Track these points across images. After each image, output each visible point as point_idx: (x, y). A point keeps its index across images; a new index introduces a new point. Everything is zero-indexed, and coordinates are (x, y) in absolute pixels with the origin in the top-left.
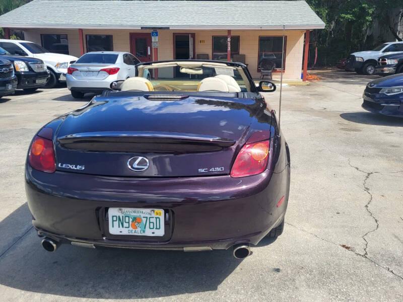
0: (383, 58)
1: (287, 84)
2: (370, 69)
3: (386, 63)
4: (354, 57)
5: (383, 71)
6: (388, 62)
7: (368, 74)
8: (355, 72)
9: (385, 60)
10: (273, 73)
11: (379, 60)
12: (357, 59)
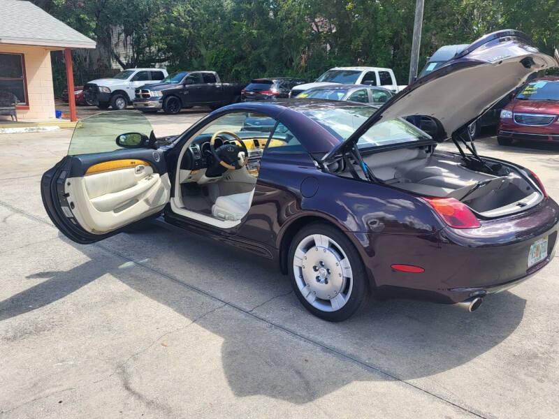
0: (144, 89)
1: (57, 127)
2: (119, 102)
3: (149, 96)
4: (96, 87)
5: (147, 105)
6: (151, 94)
7: (118, 109)
8: (96, 107)
9: (148, 92)
10: (17, 111)
11: (137, 90)
12: (100, 89)
